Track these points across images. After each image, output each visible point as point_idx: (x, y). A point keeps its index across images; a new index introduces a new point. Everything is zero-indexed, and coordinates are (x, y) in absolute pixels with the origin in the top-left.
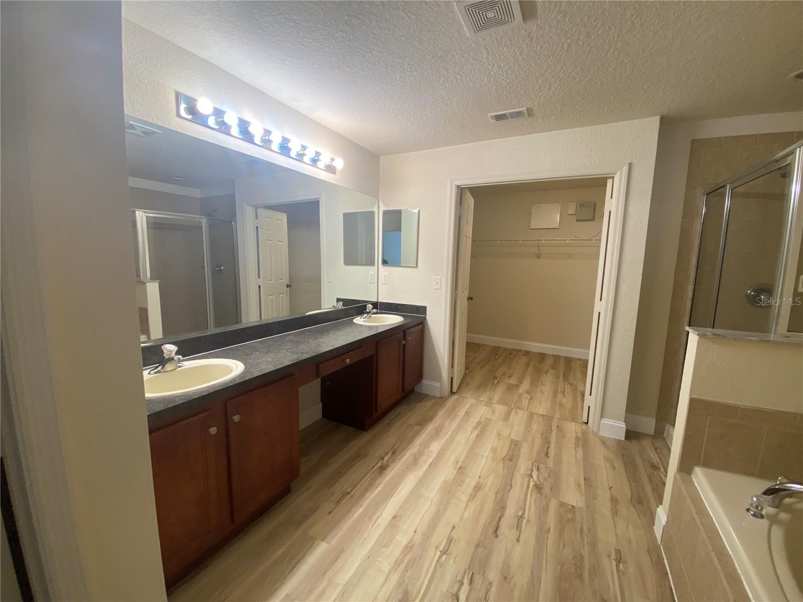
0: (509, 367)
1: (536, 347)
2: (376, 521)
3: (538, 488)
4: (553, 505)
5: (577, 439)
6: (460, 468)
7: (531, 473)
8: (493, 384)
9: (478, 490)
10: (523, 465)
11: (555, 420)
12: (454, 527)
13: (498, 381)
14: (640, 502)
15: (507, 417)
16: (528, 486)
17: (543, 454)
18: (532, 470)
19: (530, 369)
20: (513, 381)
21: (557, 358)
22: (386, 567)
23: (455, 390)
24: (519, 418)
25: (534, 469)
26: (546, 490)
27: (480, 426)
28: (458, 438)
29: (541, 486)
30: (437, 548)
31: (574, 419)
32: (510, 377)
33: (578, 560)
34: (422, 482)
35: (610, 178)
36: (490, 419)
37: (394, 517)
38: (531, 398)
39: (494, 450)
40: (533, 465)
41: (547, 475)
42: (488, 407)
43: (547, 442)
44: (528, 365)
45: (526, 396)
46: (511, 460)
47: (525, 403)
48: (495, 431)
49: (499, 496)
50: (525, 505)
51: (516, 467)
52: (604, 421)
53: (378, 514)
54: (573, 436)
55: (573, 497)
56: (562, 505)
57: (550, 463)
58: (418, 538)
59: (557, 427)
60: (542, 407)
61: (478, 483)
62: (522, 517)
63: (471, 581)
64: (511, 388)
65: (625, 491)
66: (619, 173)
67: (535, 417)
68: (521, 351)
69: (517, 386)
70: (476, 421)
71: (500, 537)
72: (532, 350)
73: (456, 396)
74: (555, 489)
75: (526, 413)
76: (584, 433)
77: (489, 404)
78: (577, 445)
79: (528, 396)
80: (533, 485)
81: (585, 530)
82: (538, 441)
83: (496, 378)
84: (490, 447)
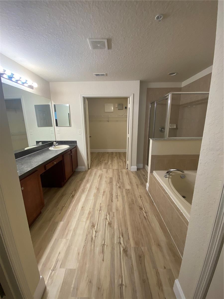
0: (104, 158)
1: (110, 150)
2: (77, 210)
3: (120, 187)
4: (124, 190)
5: (126, 173)
6: (98, 189)
8: (100, 163)
9: (105, 193)
10: (114, 183)
11: (120, 170)
12: (101, 204)
14: (143, 184)
15: (107, 172)
16: (117, 188)
17: (119, 179)
18: (117, 184)
19: (110, 157)
20: (106, 162)
21: (116, 153)
22: (85, 220)
23: (89, 168)
24: (110, 171)
25: (118, 183)
26: (122, 187)
27: (100, 176)
28: (94, 181)
30: (98, 210)
31: (124, 169)
32: (105, 161)
33: (132, 200)
34: (88, 195)
35: (129, 98)
36: (102, 174)
37: (82, 207)
38: (112, 165)
39: (106, 181)
40: (117, 182)
41: (121, 184)
42: (101, 171)
43: (119, 176)
44: (109, 157)
45: (110, 165)
46: (111, 182)
47: (111, 167)
48: (105, 176)
49: (110, 192)
50: (117, 192)
51: (113, 184)
52: (132, 167)
53: (77, 208)
54: (125, 173)
55: (128, 187)
56: (126, 189)
57: (121, 180)
58: (91, 210)
59: (121, 171)
60: (115, 167)
61: (104, 191)
62: (117, 195)
63: (109, 214)
64: (106, 164)
65: (139, 182)
66: (131, 96)
67: (114, 170)
68: (105, 153)
69: (108, 163)
70: (99, 175)
71: (113, 202)
72: (109, 152)
73: (90, 170)
74: (124, 186)
75: (112, 170)
76: (127, 171)
77: (101, 169)
78: (126, 175)
79: (111, 165)
81: (132, 193)
82: (117, 176)
83: (101, 162)
84: (104, 181)
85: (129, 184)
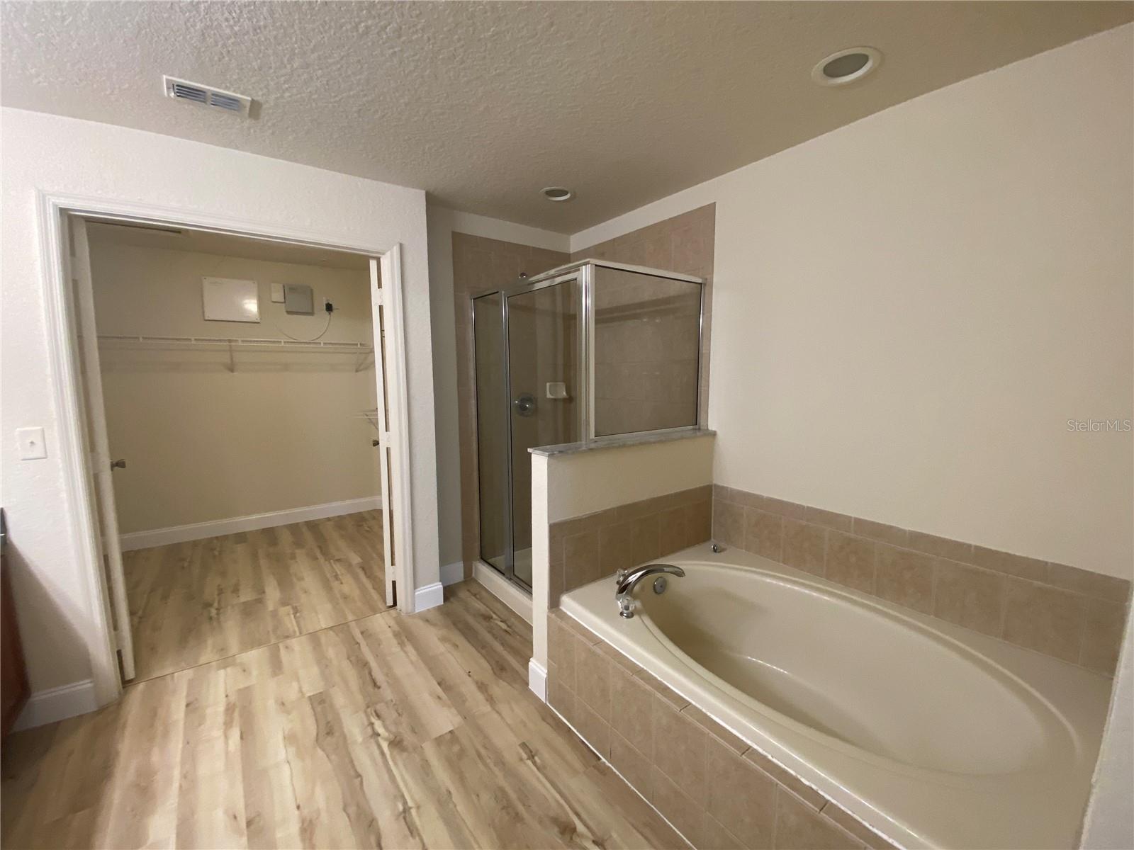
0: (223, 574)
1: (252, 521)
3: (397, 744)
4: (430, 751)
5: (396, 635)
7: (373, 729)
8: (211, 618)
9: (312, 834)
10: (353, 727)
11: (353, 625)
13: (218, 609)
14: (502, 669)
15: (276, 666)
16: (383, 753)
17: (370, 688)
18: (372, 724)
19: (263, 562)
20: (246, 596)
21: (294, 528)
23: (130, 673)
24: (297, 653)
25: (374, 720)
26: (409, 738)
27: (236, 714)
29: (398, 738)
31: (375, 611)
32: (236, 590)
33: (500, 795)
35: (373, 258)
36: (248, 688)
38: (296, 611)
39: (290, 739)
40: (368, 716)
41: (395, 715)
42: (229, 670)
43: (362, 665)
44: (255, 556)
45: (284, 610)
46: (330, 733)
47: (290, 623)
48: (271, 703)
49: (352, 810)
50: (397, 787)
51: (345, 738)
52: (421, 591)
54: (390, 635)
55: (443, 720)
56: (439, 741)
57: (387, 693)
59: (362, 633)
60: (321, 616)
61: (303, 821)
62: (406, 810)
64: (251, 611)
65: (483, 667)
66: (388, 254)
67: (323, 639)
68: (226, 537)
69: (260, 601)
70: (221, 708)
72: (247, 530)
73: (141, 686)
74: (417, 727)
75: (303, 638)
76: (399, 621)
77: (226, 661)
78: (401, 644)
79: (288, 609)
80: (389, 746)
82: (352, 674)
83: (208, 605)
84: (280, 737)
85: (439, 698)
